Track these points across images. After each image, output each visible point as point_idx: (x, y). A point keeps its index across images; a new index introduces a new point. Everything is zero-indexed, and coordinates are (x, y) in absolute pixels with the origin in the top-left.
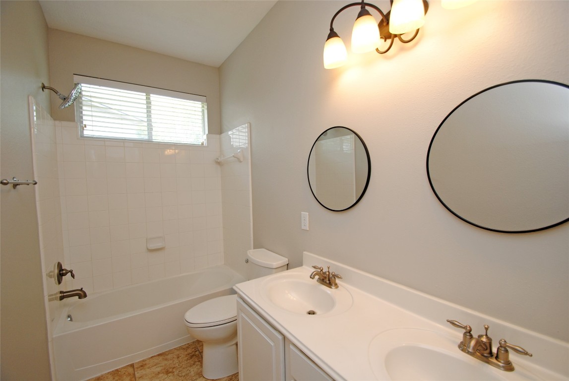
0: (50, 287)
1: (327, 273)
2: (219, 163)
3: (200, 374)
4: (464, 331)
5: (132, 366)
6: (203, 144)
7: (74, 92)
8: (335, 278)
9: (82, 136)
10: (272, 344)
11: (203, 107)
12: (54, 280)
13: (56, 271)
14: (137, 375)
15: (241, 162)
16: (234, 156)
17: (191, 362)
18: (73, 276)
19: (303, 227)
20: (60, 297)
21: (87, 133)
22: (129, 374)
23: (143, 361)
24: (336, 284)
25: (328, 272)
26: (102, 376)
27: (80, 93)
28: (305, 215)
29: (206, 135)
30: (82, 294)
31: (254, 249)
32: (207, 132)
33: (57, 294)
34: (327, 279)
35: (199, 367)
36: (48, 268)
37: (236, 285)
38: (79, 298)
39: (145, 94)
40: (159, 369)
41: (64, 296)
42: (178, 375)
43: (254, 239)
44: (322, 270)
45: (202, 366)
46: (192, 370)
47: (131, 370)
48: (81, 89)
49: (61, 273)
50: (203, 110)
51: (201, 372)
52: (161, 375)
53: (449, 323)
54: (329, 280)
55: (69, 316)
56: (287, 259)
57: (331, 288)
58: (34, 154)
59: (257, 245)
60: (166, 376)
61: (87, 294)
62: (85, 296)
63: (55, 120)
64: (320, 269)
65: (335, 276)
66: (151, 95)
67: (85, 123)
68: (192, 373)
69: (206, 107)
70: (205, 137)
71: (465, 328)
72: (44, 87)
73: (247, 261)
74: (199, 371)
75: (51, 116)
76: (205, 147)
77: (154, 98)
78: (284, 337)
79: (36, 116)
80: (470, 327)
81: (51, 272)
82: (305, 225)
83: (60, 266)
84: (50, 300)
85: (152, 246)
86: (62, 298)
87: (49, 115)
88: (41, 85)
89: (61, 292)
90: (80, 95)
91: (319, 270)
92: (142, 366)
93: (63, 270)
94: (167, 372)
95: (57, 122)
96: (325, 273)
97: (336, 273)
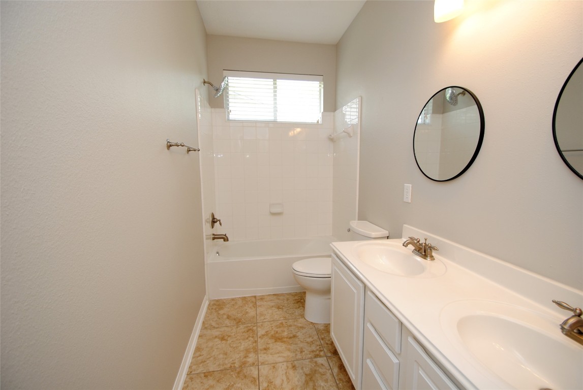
0: (207, 230)
1: (424, 245)
2: (332, 140)
3: (303, 316)
4: (572, 314)
5: (255, 297)
6: (318, 122)
7: (223, 84)
8: (431, 250)
9: (229, 120)
10: (355, 291)
11: (320, 86)
12: (209, 225)
13: (211, 219)
14: (257, 304)
15: (350, 137)
16: (344, 132)
17: (297, 305)
18: (221, 224)
19: (405, 200)
20: (213, 238)
21: (232, 117)
22: (253, 302)
23: (263, 296)
24: (432, 257)
25: (425, 243)
26: (235, 298)
27: (227, 85)
28: (408, 186)
29: (321, 114)
30: (226, 239)
31: (358, 220)
32: (322, 110)
33: (210, 235)
34: (424, 251)
35: (302, 310)
36: (206, 216)
37: (333, 243)
38: (224, 241)
39: (272, 80)
40: (273, 304)
41: (215, 237)
42: (286, 312)
43: (359, 212)
44: (418, 242)
45: (304, 310)
46: (297, 311)
47: (254, 299)
48: (228, 81)
49: (214, 221)
50: (320, 89)
51: (304, 314)
52: (273, 308)
53: (555, 304)
54: (425, 252)
55: (218, 253)
56: (387, 232)
57: (425, 259)
58: (199, 131)
59: (362, 217)
60: (277, 310)
61: (229, 239)
62: (228, 240)
63: (212, 108)
64: (416, 240)
65: (431, 248)
66: (277, 80)
67: (230, 109)
68: (297, 313)
69: (322, 86)
70: (320, 115)
71: (574, 310)
72: (205, 82)
73: (349, 230)
74: (302, 313)
75: (210, 105)
76: (320, 124)
77: (279, 82)
78: (365, 286)
79: (200, 106)
80: (580, 310)
81: (208, 219)
82: (408, 197)
83: (213, 215)
84: (207, 239)
85: (274, 210)
86: (214, 239)
87: (208, 104)
88: (203, 81)
89: (213, 235)
90: (227, 87)
91: (416, 242)
92: (261, 299)
93: (215, 219)
94: (279, 308)
95: (213, 110)
96: (421, 245)
97: (433, 245)
